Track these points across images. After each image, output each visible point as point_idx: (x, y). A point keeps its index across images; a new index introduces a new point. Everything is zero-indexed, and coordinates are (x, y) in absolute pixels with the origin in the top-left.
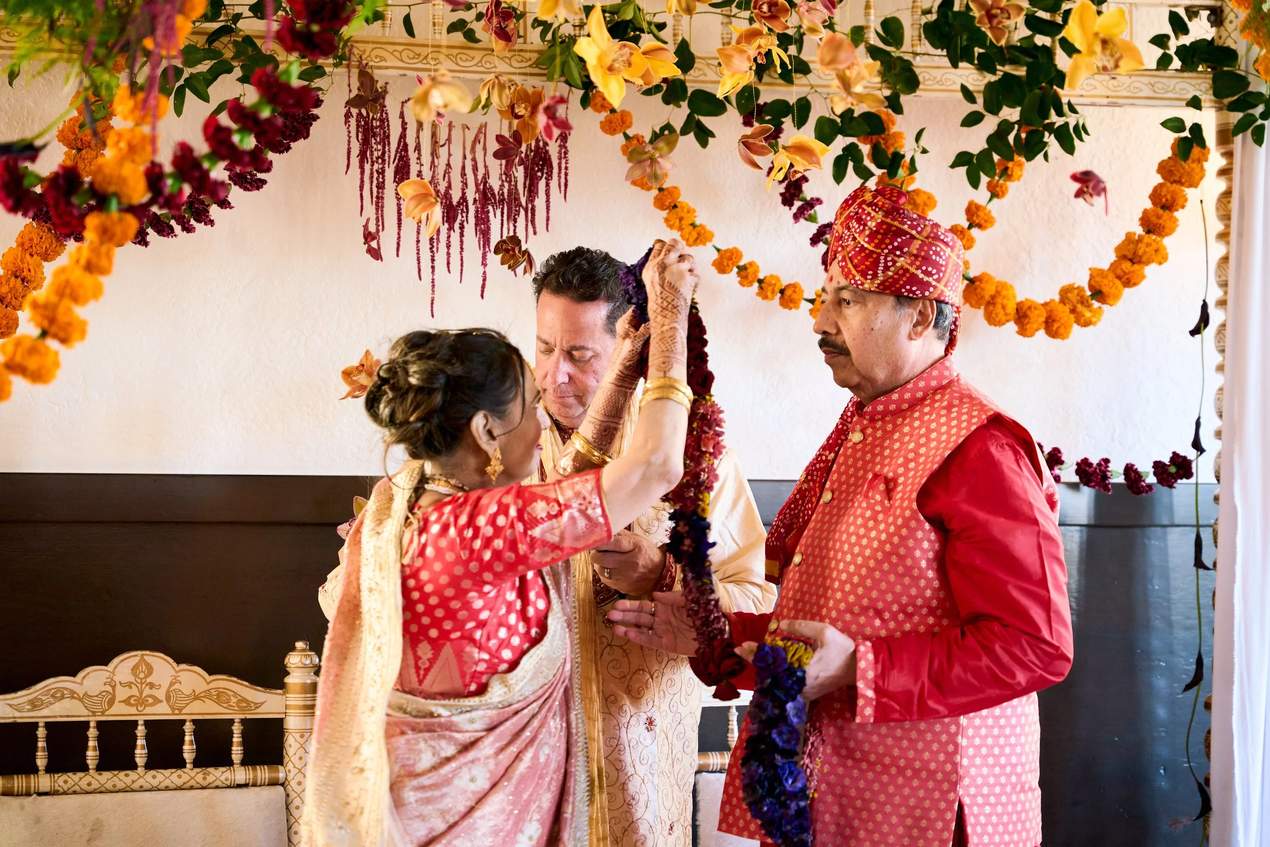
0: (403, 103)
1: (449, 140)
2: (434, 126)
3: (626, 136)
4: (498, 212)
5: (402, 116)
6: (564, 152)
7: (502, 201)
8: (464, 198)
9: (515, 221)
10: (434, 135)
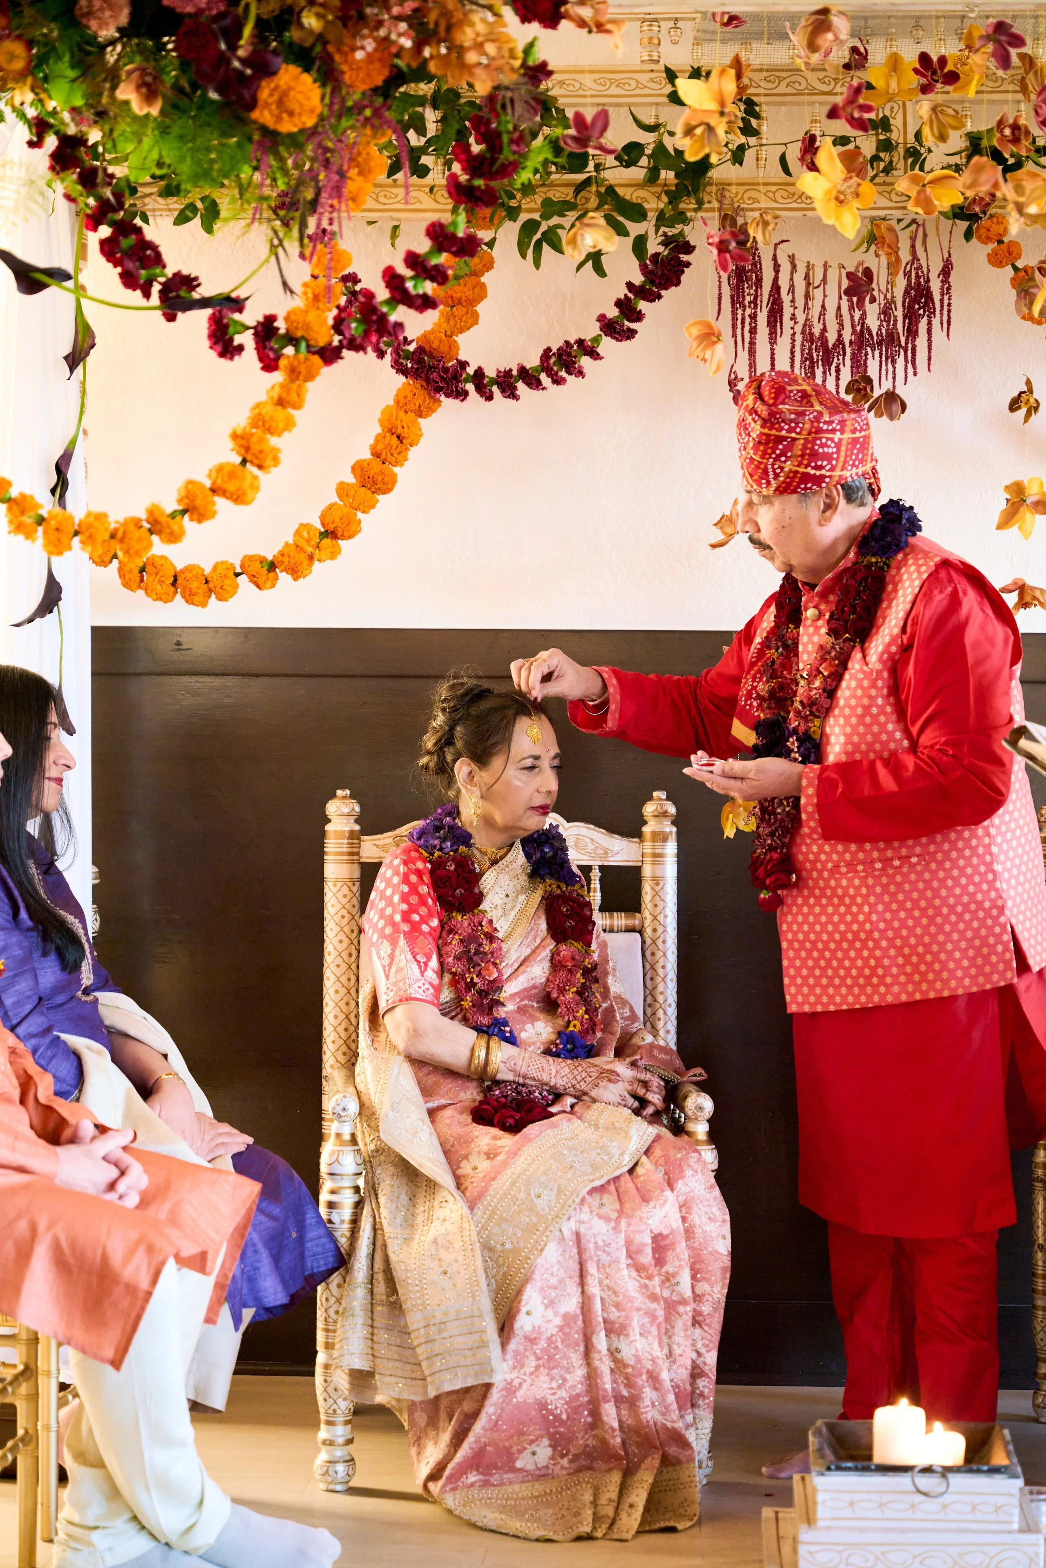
0: (776, 245)
1: (824, 280)
2: (809, 267)
3: (1015, 269)
4: (877, 353)
5: (775, 258)
6: (946, 289)
7: (880, 343)
8: (840, 341)
9: (894, 362)
10: (807, 277)
